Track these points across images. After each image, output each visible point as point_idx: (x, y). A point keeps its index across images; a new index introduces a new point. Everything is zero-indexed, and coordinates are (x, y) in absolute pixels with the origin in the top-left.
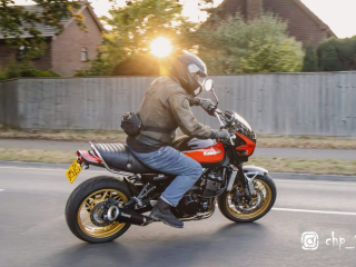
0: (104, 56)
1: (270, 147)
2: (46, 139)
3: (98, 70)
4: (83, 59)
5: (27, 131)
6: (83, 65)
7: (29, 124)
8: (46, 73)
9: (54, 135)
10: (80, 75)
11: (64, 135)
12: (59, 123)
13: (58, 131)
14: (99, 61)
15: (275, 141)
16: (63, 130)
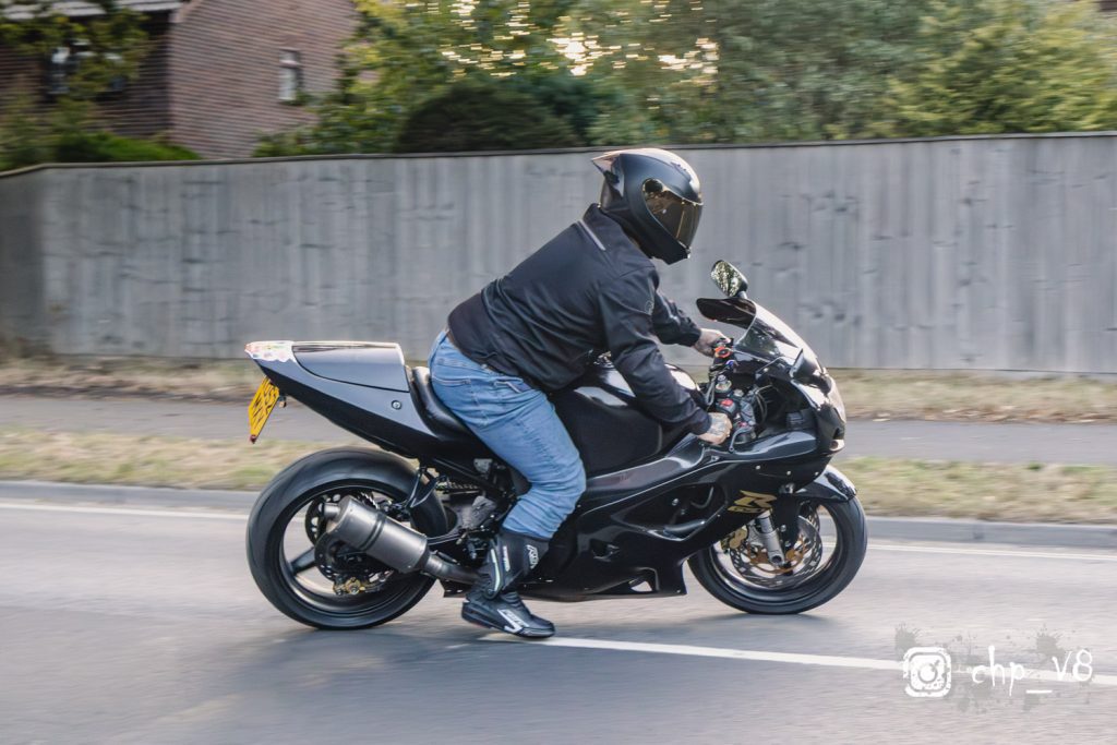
0: (366, 83)
1: (1009, 419)
2: (145, 393)
3: (344, 135)
4: (288, 95)
5: (76, 363)
6: (285, 117)
7: (83, 340)
8: (149, 145)
9: (175, 380)
10: (275, 151)
11: (215, 379)
12: (195, 333)
13: (193, 365)
14: (347, 99)
15: (1030, 397)
16: (214, 361)
